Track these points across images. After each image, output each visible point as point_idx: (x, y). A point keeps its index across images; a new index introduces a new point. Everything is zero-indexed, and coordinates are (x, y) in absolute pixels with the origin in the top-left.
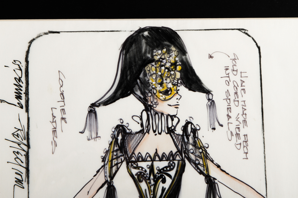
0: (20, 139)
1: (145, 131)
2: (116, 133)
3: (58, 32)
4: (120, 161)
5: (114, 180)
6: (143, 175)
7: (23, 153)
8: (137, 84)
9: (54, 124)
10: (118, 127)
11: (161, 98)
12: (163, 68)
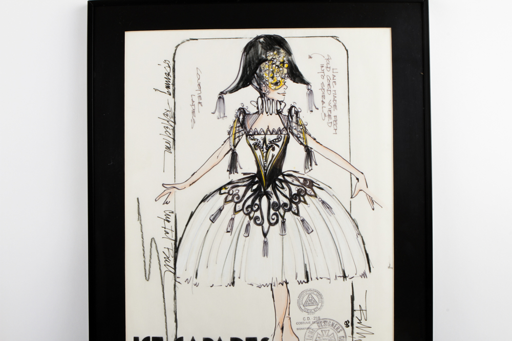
0: (169, 117)
1: (260, 112)
2: (238, 114)
3: (197, 39)
4: (241, 134)
5: (236, 148)
6: (258, 145)
7: (172, 128)
8: (255, 77)
9: (193, 106)
10: (240, 109)
11: (272, 88)
12: (274, 66)
